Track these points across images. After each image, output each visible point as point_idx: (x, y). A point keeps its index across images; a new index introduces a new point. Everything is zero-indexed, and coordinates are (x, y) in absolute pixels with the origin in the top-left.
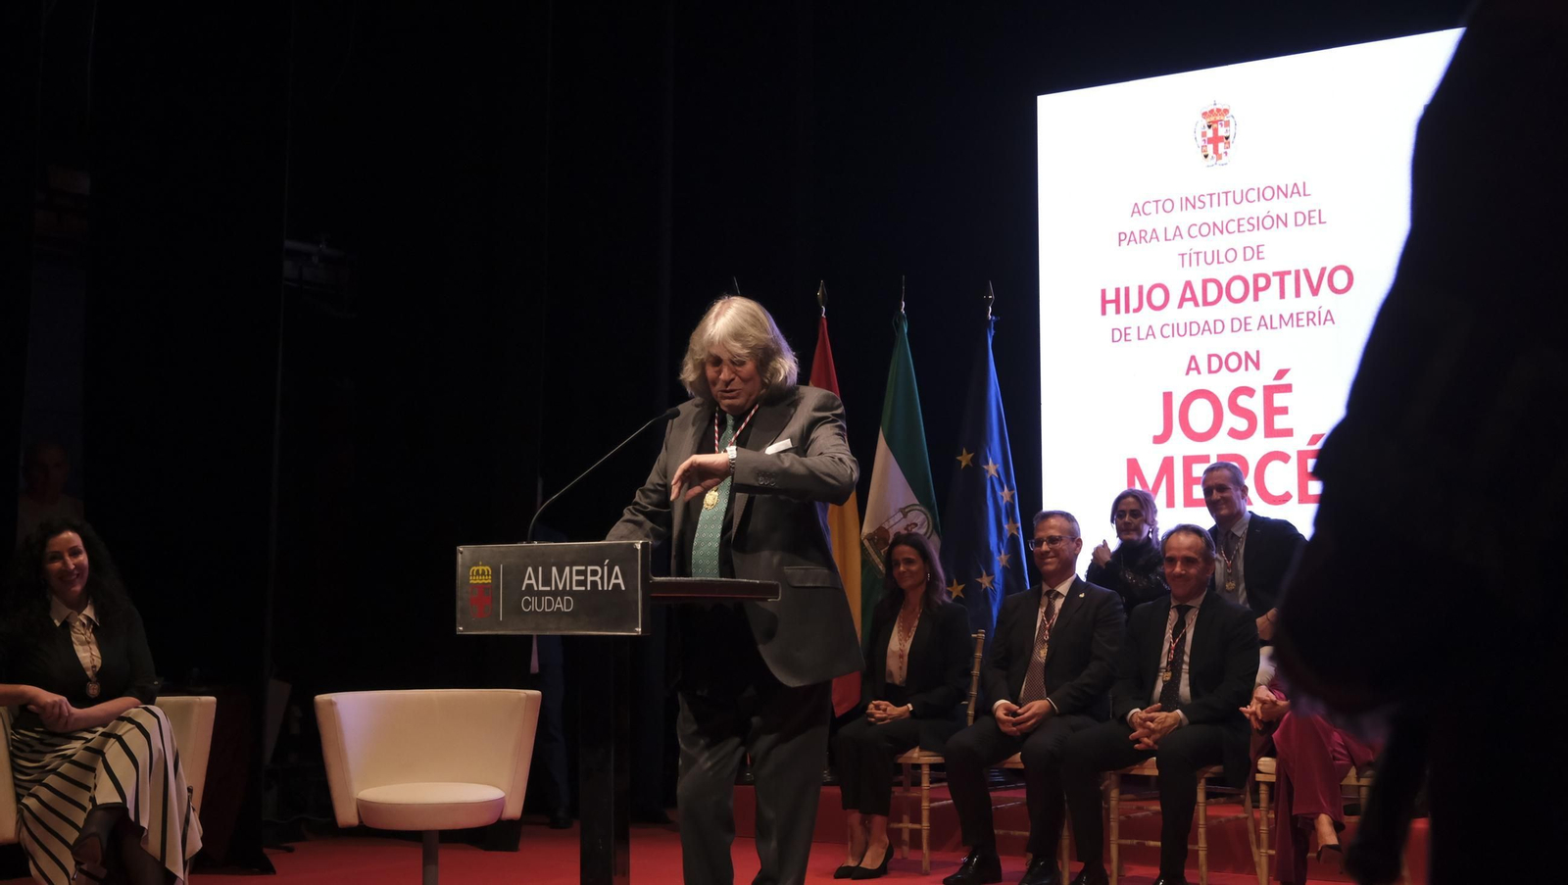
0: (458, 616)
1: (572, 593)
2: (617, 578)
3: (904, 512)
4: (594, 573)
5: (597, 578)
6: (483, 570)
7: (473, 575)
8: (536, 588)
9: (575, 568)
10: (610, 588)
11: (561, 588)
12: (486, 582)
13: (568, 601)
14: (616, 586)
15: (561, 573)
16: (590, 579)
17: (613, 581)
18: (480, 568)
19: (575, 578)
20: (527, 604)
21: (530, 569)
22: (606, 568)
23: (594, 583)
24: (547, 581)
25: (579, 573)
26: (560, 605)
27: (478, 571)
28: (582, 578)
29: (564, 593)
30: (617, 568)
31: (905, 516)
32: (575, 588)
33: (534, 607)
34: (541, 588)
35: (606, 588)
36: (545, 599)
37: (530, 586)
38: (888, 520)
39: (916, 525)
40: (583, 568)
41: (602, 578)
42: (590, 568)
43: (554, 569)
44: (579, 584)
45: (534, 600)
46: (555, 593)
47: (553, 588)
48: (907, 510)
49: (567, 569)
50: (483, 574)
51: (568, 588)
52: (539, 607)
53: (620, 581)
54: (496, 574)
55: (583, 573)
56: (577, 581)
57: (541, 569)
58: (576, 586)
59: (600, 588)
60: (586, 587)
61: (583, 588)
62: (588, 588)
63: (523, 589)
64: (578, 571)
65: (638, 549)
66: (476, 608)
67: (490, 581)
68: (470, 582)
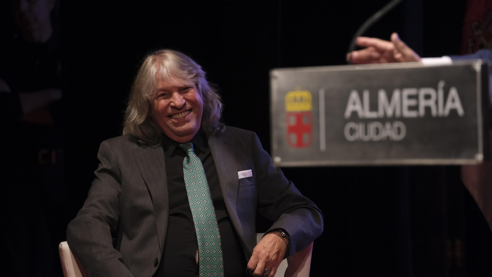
0: (275, 146)
1: (402, 119)
2: (453, 101)
4: (428, 97)
5: (431, 103)
6: (301, 96)
7: (290, 102)
8: (361, 115)
9: (406, 92)
10: (446, 114)
11: (390, 113)
12: (305, 109)
13: (399, 128)
14: (453, 112)
15: (389, 97)
16: (423, 103)
17: (449, 105)
18: (298, 94)
19: (406, 103)
20: (352, 131)
21: (354, 95)
22: (441, 91)
23: (428, 109)
24: (374, 106)
25: (410, 97)
26: (389, 132)
27: (295, 97)
28: (414, 102)
29: (393, 119)
30: (453, 92)
32: (406, 114)
33: (360, 134)
34: (367, 115)
35: (441, 114)
36: (372, 127)
37: (354, 114)
40: (414, 91)
41: (437, 103)
42: (422, 91)
43: (382, 93)
44: (411, 108)
45: (360, 128)
46: (384, 120)
47: (381, 114)
49: (397, 93)
50: (301, 100)
51: (398, 114)
53: (458, 106)
54: (315, 100)
55: (415, 97)
56: (408, 106)
57: (366, 93)
58: (408, 111)
59: (435, 114)
60: (419, 113)
61: (416, 114)
62: (421, 114)
63: (347, 115)
64: (408, 95)
65: (476, 72)
66: (294, 138)
67: (309, 108)
68: (287, 109)
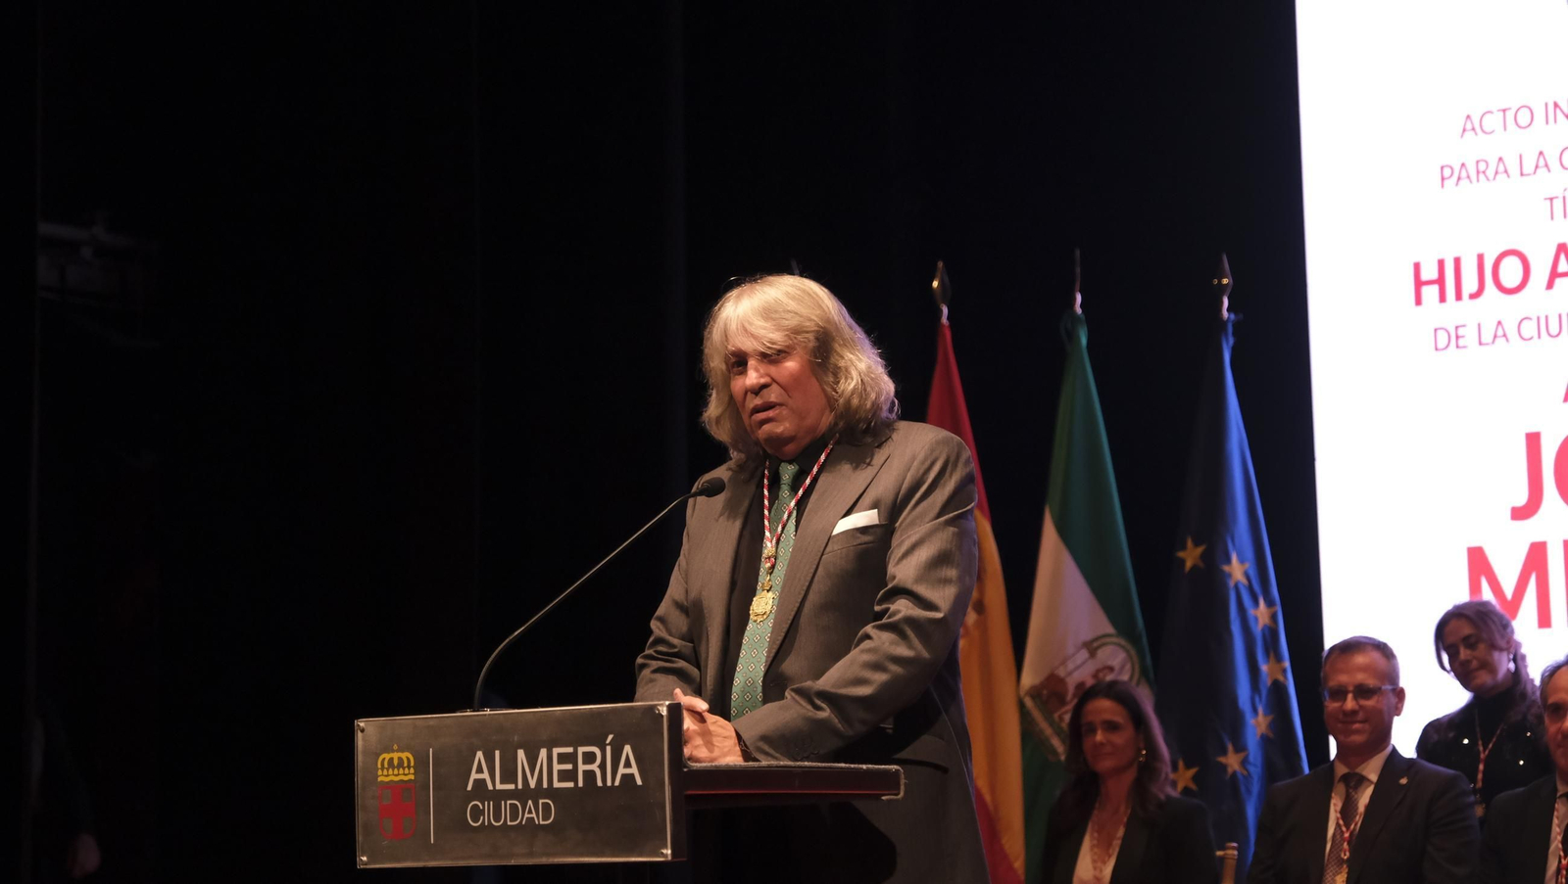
0: (360, 838)
1: (552, 792)
2: (628, 765)
3: (1092, 647)
4: (589, 758)
5: (594, 767)
6: (400, 759)
7: (383, 768)
8: (490, 787)
9: (556, 751)
10: (617, 783)
11: (533, 784)
12: (406, 778)
13: (546, 806)
14: (628, 779)
15: (532, 760)
16: (582, 768)
17: (622, 770)
18: (395, 756)
19: (556, 767)
20: (477, 813)
21: (480, 754)
22: (608, 748)
23: (589, 775)
24: (509, 775)
25: (562, 758)
26: (532, 813)
27: (391, 759)
28: (569, 767)
29: (538, 793)
30: (627, 749)
31: (1093, 654)
32: (557, 784)
33: (487, 818)
34: (499, 786)
35: (609, 783)
36: (506, 805)
37: (480, 783)
38: (1064, 663)
39: (1111, 669)
40: (570, 750)
41: (603, 766)
42: (581, 750)
43: (521, 754)
44: (564, 776)
45: (488, 807)
46: (524, 794)
47: (520, 786)
48: (1095, 644)
49: (543, 753)
50: (401, 764)
51: (545, 785)
52: (497, 819)
53: (634, 770)
54: (421, 764)
55: (570, 758)
56: (560, 772)
57: (497, 753)
58: (559, 781)
59: (600, 783)
60: (576, 783)
61: (571, 785)
62: (581, 784)
63: (469, 788)
64: (560, 755)
65: (662, 716)
66: (388, 824)
67: (412, 777)
68: (379, 779)
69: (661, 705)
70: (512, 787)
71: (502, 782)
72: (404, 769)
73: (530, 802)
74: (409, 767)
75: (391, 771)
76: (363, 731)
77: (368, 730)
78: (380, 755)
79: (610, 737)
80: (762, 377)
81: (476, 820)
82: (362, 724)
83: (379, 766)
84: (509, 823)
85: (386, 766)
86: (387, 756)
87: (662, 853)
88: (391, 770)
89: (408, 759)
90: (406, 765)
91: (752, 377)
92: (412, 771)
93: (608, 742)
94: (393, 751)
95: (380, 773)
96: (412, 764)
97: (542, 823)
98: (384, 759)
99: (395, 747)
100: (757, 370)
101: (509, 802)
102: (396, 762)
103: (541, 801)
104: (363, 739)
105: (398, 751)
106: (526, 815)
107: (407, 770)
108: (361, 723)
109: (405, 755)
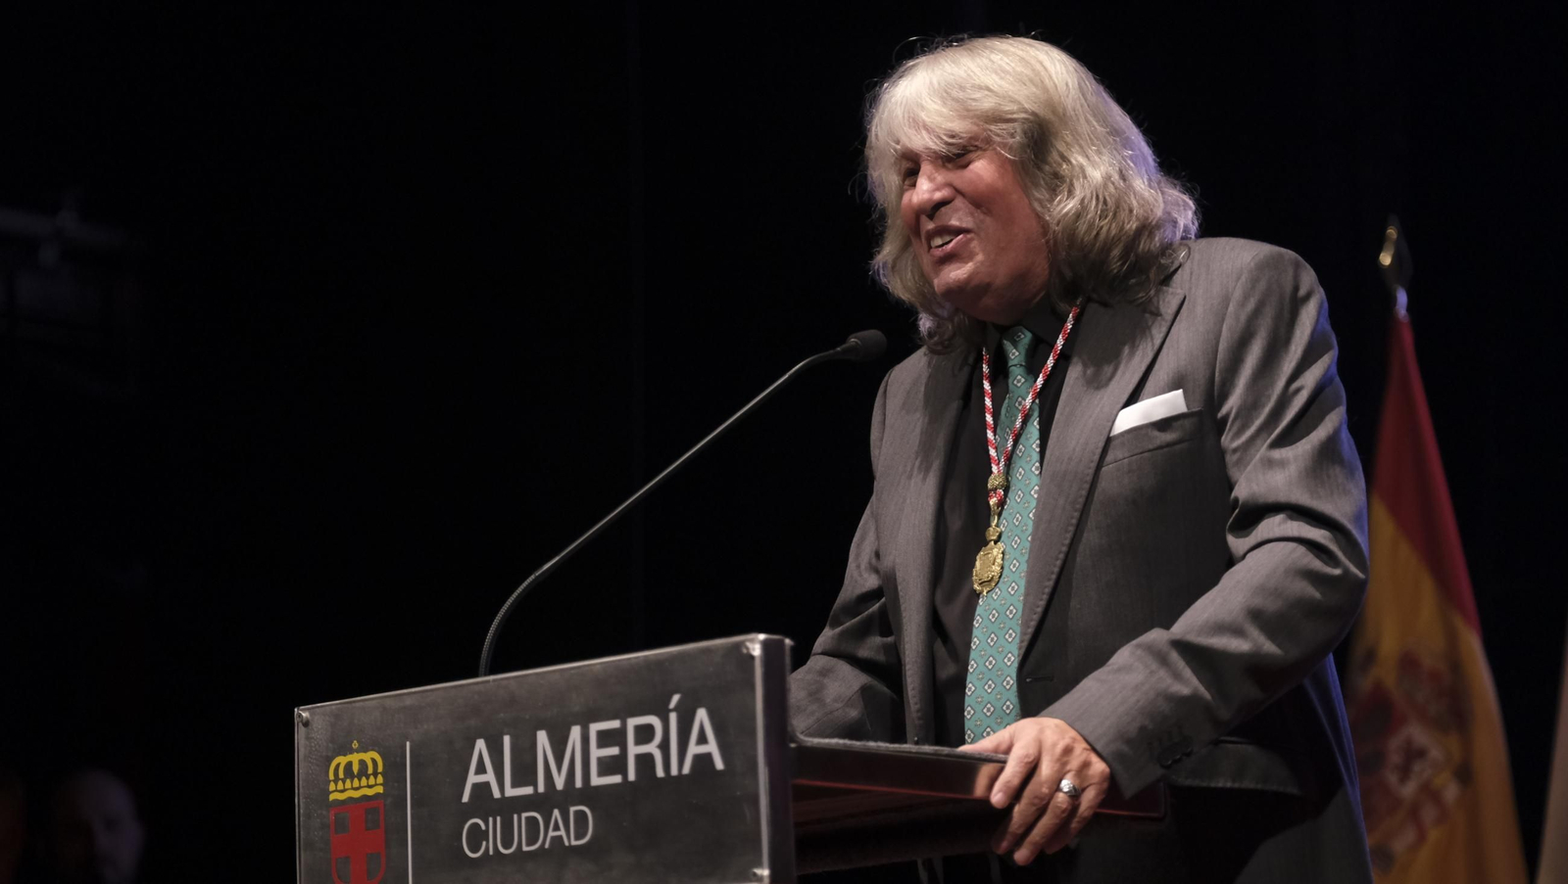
1: (589, 794)
2: (702, 739)
4: (645, 734)
5: (652, 748)
6: (362, 763)
7: (336, 781)
8: (497, 794)
9: (595, 728)
10: (686, 770)
11: (560, 783)
12: (370, 792)
13: (581, 817)
14: (701, 761)
15: (559, 745)
16: (633, 750)
17: (694, 749)
18: (355, 758)
19: (596, 753)
20: (477, 837)
21: (481, 745)
22: (673, 717)
23: (645, 761)
24: (524, 772)
25: (605, 739)
26: (560, 830)
27: (349, 765)
28: (615, 751)
29: (570, 795)
30: (702, 715)
32: (596, 781)
33: (493, 844)
34: (510, 792)
35: (674, 771)
36: (520, 821)
37: (481, 790)
40: (615, 724)
41: (664, 746)
42: (632, 722)
43: (542, 737)
44: (609, 766)
45: (494, 826)
46: (545, 802)
47: (541, 789)
49: (576, 732)
50: (363, 772)
51: (579, 784)
52: (507, 844)
53: (712, 747)
54: (393, 770)
56: (600, 760)
57: (507, 739)
58: (601, 774)
59: (660, 773)
60: (625, 774)
61: (617, 779)
62: (632, 776)
63: (465, 798)
64: (601, 734)
65: (752, 658)
67: (380, 789)
68: (332, 797)
69: (752, 641)
70: (528, 790)
71: (514, 785)
72: (368, 778)
73: (556, 812)
74: (375, 774)
75: (348, 784)
76: (306, 724)
77: (312, 719)
78: (332, 758)
79: (676, 698)
80: (938, 189)
81: (475, 848)
82: (304, 715)
83: (331, 777)
84: (525, 848)
85: (341, 775)
86: (342, 760)
87: (755, 874)
88: (348, 781)
89: (374, 761)
90: (370, 771)
91: (925, 189)
92: (380, 779)
93: (672, 705)
94: (351, 751)
95: (332, 787)
96: (380, 769)
97: (574, 843)
98: (338, 765)
99: (355, 745)
100: (931, 179)
101: (524, 815)
102: (356, 768)
103: (573, 809)
104: (308, 738)
105: (358, 751)
106: (551, 834)
107: (372, 781)
108: (303, 713)
109: (369, 756)
